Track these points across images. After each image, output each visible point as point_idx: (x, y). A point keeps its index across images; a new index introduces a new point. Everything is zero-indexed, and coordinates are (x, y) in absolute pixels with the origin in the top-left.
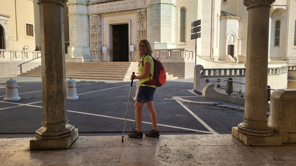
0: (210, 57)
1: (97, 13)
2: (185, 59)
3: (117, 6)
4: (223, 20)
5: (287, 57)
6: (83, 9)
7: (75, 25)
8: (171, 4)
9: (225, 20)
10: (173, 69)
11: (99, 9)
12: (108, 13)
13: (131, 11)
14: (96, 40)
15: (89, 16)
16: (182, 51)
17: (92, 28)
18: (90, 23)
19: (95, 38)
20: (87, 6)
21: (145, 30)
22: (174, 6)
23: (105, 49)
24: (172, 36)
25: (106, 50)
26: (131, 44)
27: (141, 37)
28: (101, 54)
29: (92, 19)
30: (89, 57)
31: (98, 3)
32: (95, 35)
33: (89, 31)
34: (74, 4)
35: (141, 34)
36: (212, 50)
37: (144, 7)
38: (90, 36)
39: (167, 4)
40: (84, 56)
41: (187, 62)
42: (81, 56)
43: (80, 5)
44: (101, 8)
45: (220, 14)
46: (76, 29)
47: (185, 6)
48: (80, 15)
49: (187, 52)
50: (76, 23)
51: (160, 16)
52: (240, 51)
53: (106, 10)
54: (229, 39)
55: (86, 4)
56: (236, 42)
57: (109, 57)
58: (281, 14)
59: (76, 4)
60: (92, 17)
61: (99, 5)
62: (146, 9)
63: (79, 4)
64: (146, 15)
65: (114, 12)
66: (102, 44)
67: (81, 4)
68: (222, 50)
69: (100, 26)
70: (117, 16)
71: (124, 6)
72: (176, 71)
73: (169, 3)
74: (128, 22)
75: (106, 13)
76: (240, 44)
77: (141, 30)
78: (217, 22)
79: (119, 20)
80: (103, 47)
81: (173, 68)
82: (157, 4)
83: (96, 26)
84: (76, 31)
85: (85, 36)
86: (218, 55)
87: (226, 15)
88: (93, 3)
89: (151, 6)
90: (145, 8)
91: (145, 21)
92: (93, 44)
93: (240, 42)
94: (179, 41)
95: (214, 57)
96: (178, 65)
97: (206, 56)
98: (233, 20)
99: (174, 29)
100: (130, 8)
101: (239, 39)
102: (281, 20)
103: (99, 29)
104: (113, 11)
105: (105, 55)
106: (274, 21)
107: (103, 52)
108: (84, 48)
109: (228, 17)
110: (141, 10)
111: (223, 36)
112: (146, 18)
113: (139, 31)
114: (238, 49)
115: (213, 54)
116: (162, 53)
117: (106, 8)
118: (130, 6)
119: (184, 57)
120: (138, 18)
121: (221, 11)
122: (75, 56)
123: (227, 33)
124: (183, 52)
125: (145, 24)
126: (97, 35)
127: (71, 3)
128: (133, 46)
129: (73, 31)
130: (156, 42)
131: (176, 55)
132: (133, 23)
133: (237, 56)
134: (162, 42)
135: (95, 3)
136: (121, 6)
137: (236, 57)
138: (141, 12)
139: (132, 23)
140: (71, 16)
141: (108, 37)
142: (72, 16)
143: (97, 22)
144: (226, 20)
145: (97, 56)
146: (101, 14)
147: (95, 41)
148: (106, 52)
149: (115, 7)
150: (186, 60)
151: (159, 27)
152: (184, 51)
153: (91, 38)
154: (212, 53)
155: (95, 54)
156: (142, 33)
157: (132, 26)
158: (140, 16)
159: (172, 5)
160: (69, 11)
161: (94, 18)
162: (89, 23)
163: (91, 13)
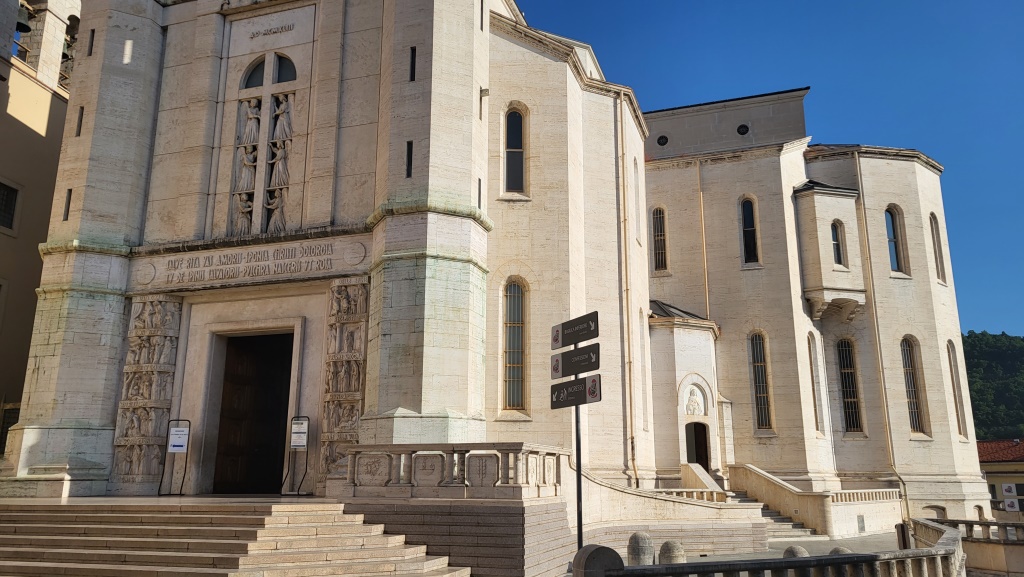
0: (624, 473)
1: (164, 287)
2: (524, 492)
3: (253, 264)
4: (661, 332)
5: (895, 474)
6: (109, 271)
7: (61, 333)
8: (469, 261)
9: (668, 331)
10: (470, 540)
11: (177, 273)
12: (212, 288)
13: (308, 283)
14: (149, 397)
15: (129, 299)
16: (511, 456)
17: (136, 349)
18: (132, 324)
19: (144, 390)
20: (126, 260)
21: (361, 358)
22: (480, 268)
23: (179, 438)
24: (471, 388)
25: (184, 440)
26: (298, 417)
27: (343, 386)
28: (162, 463)
29: (144, 308)
30: (102, 472)
31: (176, 250)
32: (144, 378)
33: (122, 361)
34: (68, 251)
35: (342, 374)
36: (629, 444)
37: (361, 268)
38: (120, 380)
39: (453, 259)
40: (76, 472)
41: (534, 503)
42: (61, 470)
43: (97, 256)
44: (184, 269)
45: (647, 311)
46: (59, 351)
47: (522, 275)
48: (91, 294)
49: (532, 458)
50: (63, 325)
51: (422, 305)
52: (730, 446)
53: (207, 276)
54: (686, 402)
55: (124, 250)
56: (713, 411)
57: (193, 475)
58: (851, 320)
59: (80, 250)
60: (145, 303)
61: (179, 256)
62: (370, 278)
63: (93, 251)
64: (367, 299)
65: (238, 286)
66: (174, 416)
67: (101, 252)
68: (664, 443)
69: (171, 341)
70: (250, 303)
71: (281, 262)
72: (482, 551)
73: (459, 257)
74: (291, 324)
75: (205, 289)
76: (728, 422)
77: (345, 358)
78: (642, 337)
79: (255, 315)
80: (173, 430)
81: (471, 535)
82: (409, 258)
83: (154, 340)
84: (57, 360)
85: (99, 379)
86: (652, 464)
87: (668, 315)
88: (156, 248)
89: (387, 264)
90: (365, 273)
91: (363, 324)
92: (128, 414)
93: (727, 411)
94: (500, 406)
95: (638, 472)
96: (492, 520)
97: (607, 469)
98: (697, 333)
99: (479, 359)
100: (303, 270)
101: (721, 403)
102: (853, 339)
103: (166, 351)
104: (233, 282)
105: (179, 465)
106: (832, 343)
107: (171, 450)
108: (86, 435)
109: (677, 320)
110: (347, 281)
111: (667, 391)
112: (367, 311)
113: (335, 363)
114: (723, 439)
115: (633, 460)
116: (421, 461)
117: (207, 269)
118: (304, 265)
119: (521, 480)
120: (335, 312)
121: (651, 301)
122: (32, 471)
123: (678, 379)
124: (516, 459)
125: (359, 335)
126: (155, 378)
127: (59, 244)
128: (306, 424)
129: (47, 359)
130: (401, 411)
131: (483, 473)
132: (312, 328)
133: (720, 467)
134: (426, 410)
135: (162, 247)
136: (267, 263)
137: (718, 470)
138: (349, 290)
139: (308, 330)
140: (48, 296)
141: (203, 384)
142: (54, 295)
143: (163, 322)
144: (672, 332)
145: (138, 469)
146: (180, 290)
147: (141, 402)
148: (184, 450)
149: (242, 266)
150: (528, 497)
151: (418, 349)
152: (520, 455)
153: (125, 388)
154: (630, 456)
155: (135, 458)
156: (348, 373)
157: (308, 342)
158: (344, 304)
159: (472, 266)
160: (44, 277)
161: (149, 308)
162: (126, 326)
163: (139, 287)
